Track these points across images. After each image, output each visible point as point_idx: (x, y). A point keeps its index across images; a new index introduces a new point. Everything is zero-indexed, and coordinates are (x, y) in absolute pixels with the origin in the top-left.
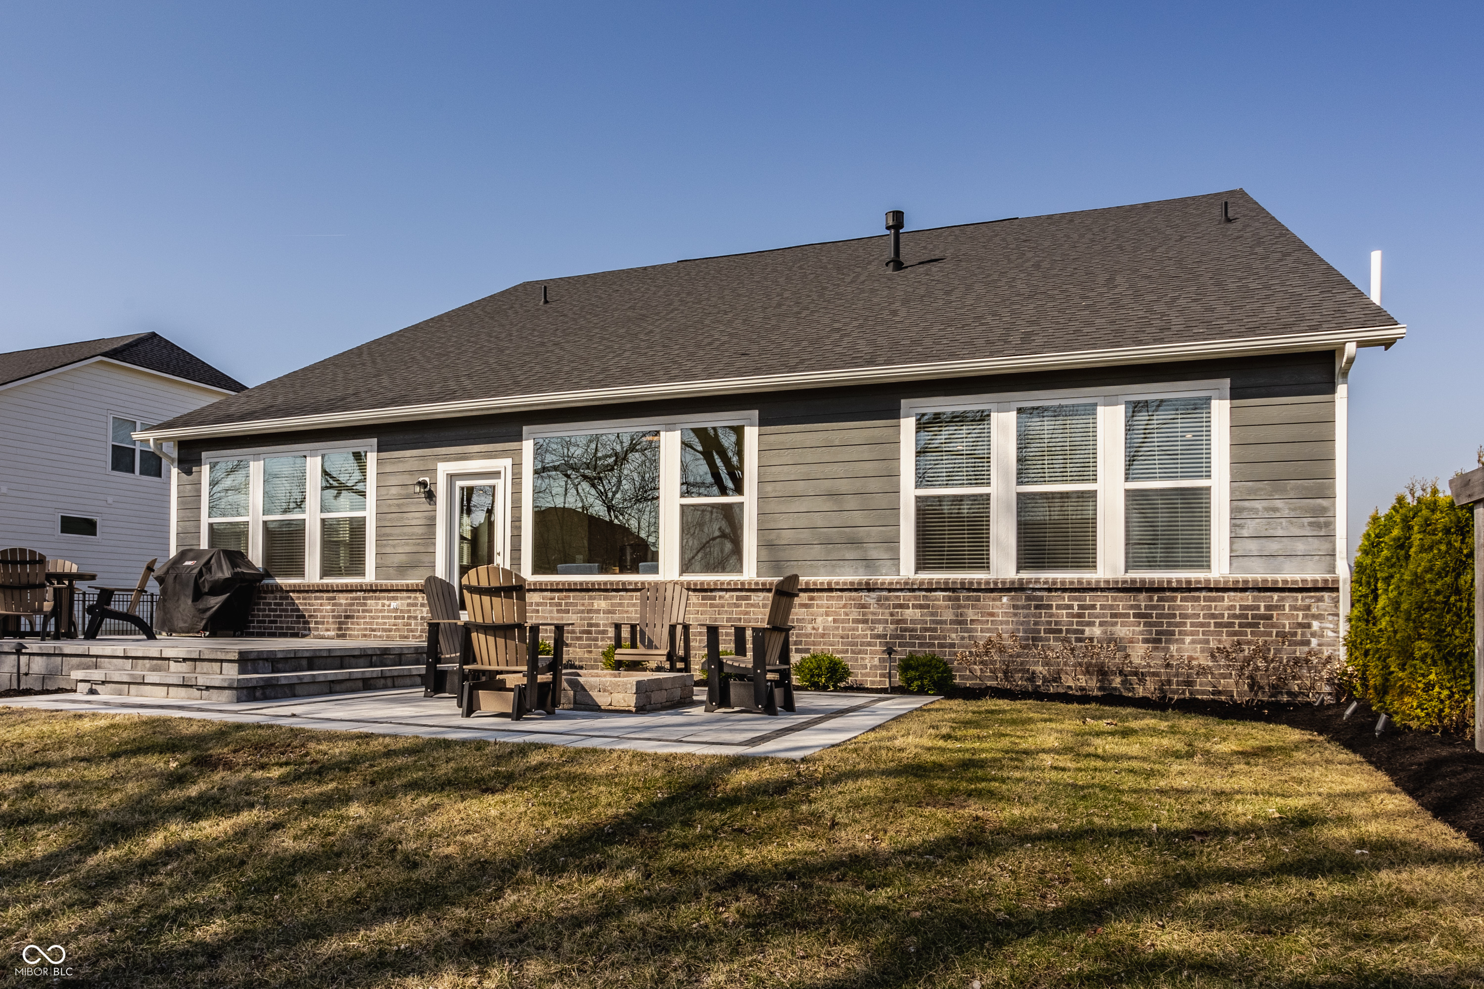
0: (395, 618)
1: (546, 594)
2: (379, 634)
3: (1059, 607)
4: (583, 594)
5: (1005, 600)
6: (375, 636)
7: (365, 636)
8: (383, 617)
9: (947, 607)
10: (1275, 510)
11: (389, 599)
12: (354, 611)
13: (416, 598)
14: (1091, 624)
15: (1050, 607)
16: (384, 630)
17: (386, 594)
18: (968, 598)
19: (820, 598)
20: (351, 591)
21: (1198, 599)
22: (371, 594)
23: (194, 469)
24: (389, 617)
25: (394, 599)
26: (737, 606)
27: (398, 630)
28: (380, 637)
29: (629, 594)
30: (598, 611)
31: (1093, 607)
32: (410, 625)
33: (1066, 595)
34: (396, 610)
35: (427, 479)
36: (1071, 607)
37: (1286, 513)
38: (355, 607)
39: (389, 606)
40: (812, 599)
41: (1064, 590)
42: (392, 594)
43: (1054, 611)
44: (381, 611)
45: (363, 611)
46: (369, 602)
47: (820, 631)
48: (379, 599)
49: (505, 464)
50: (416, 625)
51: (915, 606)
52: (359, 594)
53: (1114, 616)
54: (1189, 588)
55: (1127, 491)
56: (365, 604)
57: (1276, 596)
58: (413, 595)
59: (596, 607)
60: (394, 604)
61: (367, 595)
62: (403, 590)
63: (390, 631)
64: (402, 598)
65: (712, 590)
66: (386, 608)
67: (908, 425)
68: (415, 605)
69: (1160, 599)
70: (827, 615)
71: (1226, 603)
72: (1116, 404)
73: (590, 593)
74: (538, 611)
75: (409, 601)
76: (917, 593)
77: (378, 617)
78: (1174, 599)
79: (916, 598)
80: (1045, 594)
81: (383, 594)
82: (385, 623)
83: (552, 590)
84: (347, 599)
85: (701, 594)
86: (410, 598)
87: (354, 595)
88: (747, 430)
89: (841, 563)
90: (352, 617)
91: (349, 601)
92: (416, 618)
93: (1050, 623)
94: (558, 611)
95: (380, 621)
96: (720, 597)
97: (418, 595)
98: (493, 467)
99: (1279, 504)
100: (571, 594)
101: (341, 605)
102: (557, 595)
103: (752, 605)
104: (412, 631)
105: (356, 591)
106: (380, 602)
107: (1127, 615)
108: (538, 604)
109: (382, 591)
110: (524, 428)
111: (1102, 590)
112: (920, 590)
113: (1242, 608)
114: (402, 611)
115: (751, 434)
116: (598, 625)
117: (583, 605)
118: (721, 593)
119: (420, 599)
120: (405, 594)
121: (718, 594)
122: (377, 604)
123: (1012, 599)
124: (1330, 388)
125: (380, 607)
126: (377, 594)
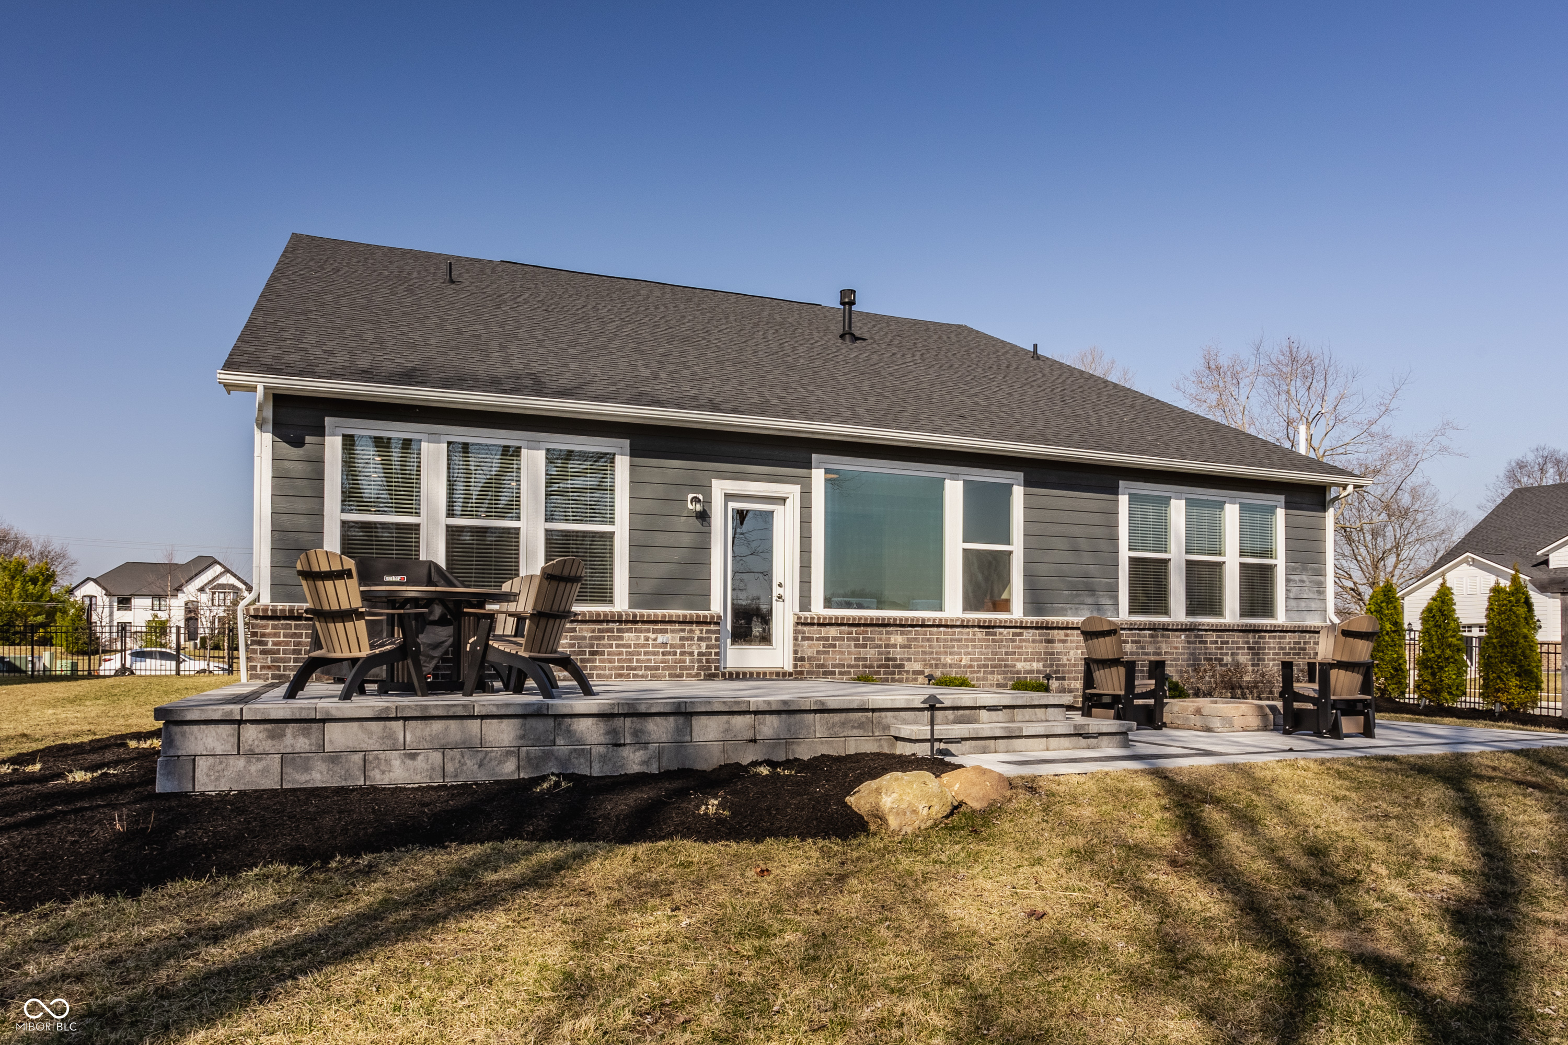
0: (664, 654)
1: (843, 628)
2: (640, 673)
3: (1211, 642)
4: (881, 629)
5: (1183, 637)
6: (635, 676)
7: (620, 675)
8: (646, 653)
9: (1151, 642)
10: (1303, 581)
11: (654, 631)
12: (604, 646)
13: (691, 631)
14: (1227, 654)
15: (1206, 642)
16: (647, 668)
17: (651, 627)
18: (1163, 636)
19: (1073, 635)
20: (601, 622)
21: (1275, 637)
22: (629, 626)
23: (308, 439)
24: (655, 654)
25: (665, 631)
26: (1013, 641)
27: (669, 668)
28: (642, 676)
29: (924, 629)
30: (895, 646)
31: (1227, 642)
32: (685, 662)
33: (1215, 634)
34: (664, 644)
35: (701, 497)
36: (1216, 642)
37: (1307, 584)
38: (606, 641)
39: (655, 640)
40: (1066, 635)
41: (1214, 631)
42: (659, 626)
43: (1208, 645)
44: (644, 646)
45: (618, 646)
46: (626, 635)
47: (1073, 661)
48: (641, 632)
49: (793, 491)
50: (692, 661)
51: (1133, 642)
52: (611, 625)
53: (1238, 648)
54: (1273, 630)
55: (1240, 564)
56: (621, 638)
57: (1308, 635)
58: (687, 628)
59: (892, 642)
60: (661, 638)
61: (623, 626)
62: (675, 622)
63: (657, 668)
64: (673, 631)
65: (994, 627)
66: (650, 642)
67: (1123, 501)
68: (692, 639)
69: (1259, 637)
70: (1077, 649)
71: (1287, 640)
72: (1235, 503)
73: (888, 629)
74: (835, 646)
75: (682, 634)
76: (1134, 632)
77: (639, 654)
78: (1264, 637)
79: (1133, 635)
80: (1204, 633)
81: (646, 626)
82: (649, 661)
83: (850, 625)
84: (593, 631)
85: (984, 630)
86: (683, 630)
87: (605, 626)
88: (1015, 488)
89: (1082, 606)
90: (602, 653)
91: (596, 634)
92: (691, 654)
93: (1206, 653)
94: (856, 646)
95: (642, 657)
96: (1000, 633)
97: (694, 627)
98: (775, 492)
99: (1304, 578)
100: (869, 629)
101: (584, 638)
102: (854, 629)
103: (1024, 641)
104: (686, 668)
105: (608, 622)
106: (643, 635)
107: (1243, 648)
108: (834, 639)
109: (643, 622)
110: (814, 456)
111: (1233, 631)
112: (1136, 629)
113: (1295, 643)
114: (672, 646)
115: (1018, 492)
116: (895, 659)
117: (881, 639)
118: (1001, 630)
119: (698, 632)
120: (677, 627)
121: (998, 630)
122: (638, 638)
123: (1187, 637)
124: (1324, 509)
125: (642, 641)
126: (639, 626)
